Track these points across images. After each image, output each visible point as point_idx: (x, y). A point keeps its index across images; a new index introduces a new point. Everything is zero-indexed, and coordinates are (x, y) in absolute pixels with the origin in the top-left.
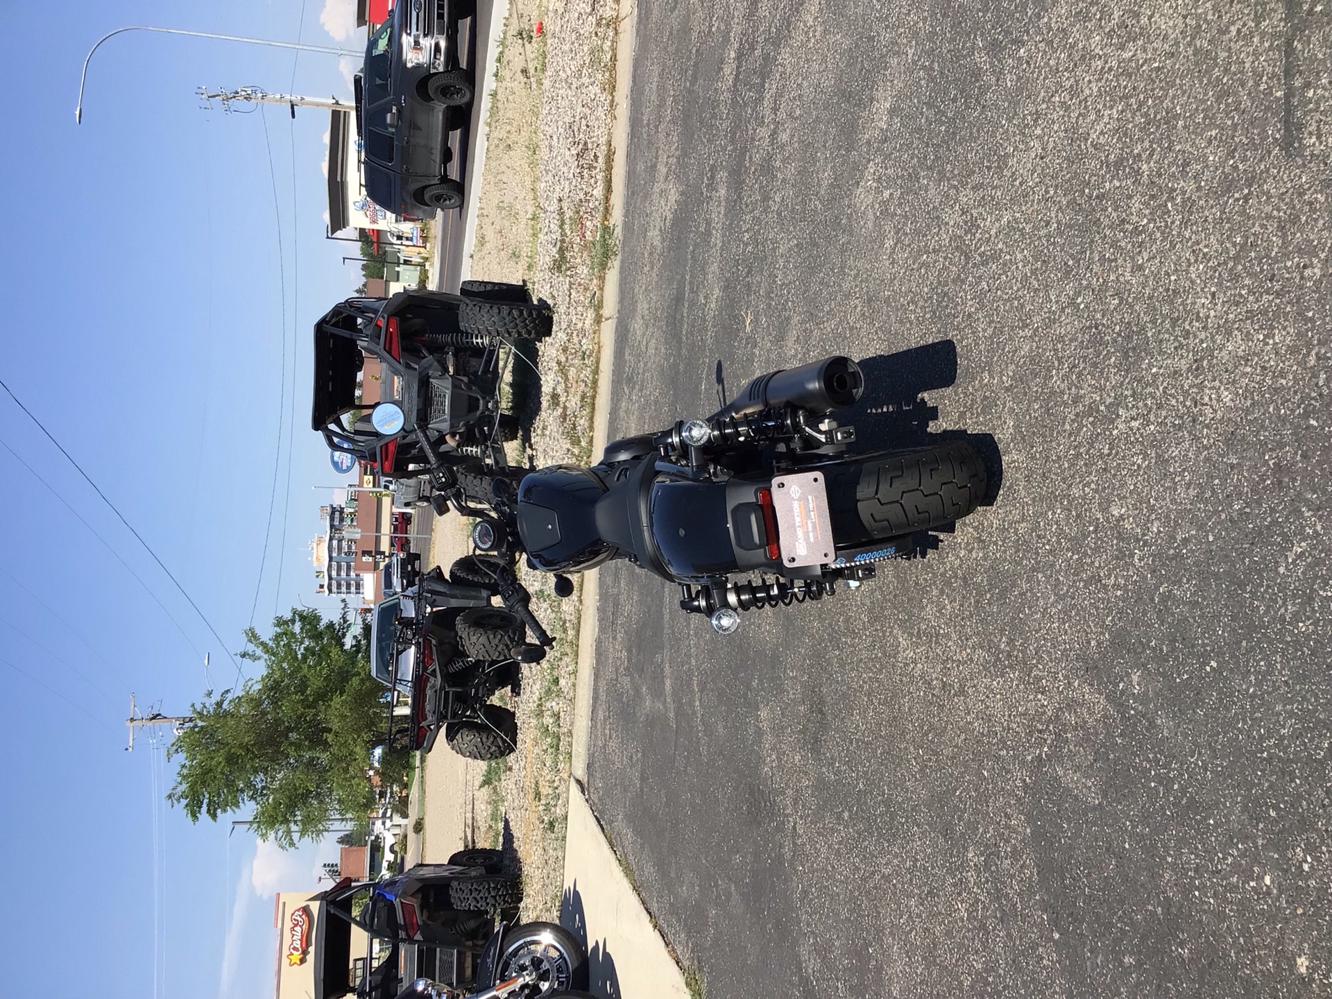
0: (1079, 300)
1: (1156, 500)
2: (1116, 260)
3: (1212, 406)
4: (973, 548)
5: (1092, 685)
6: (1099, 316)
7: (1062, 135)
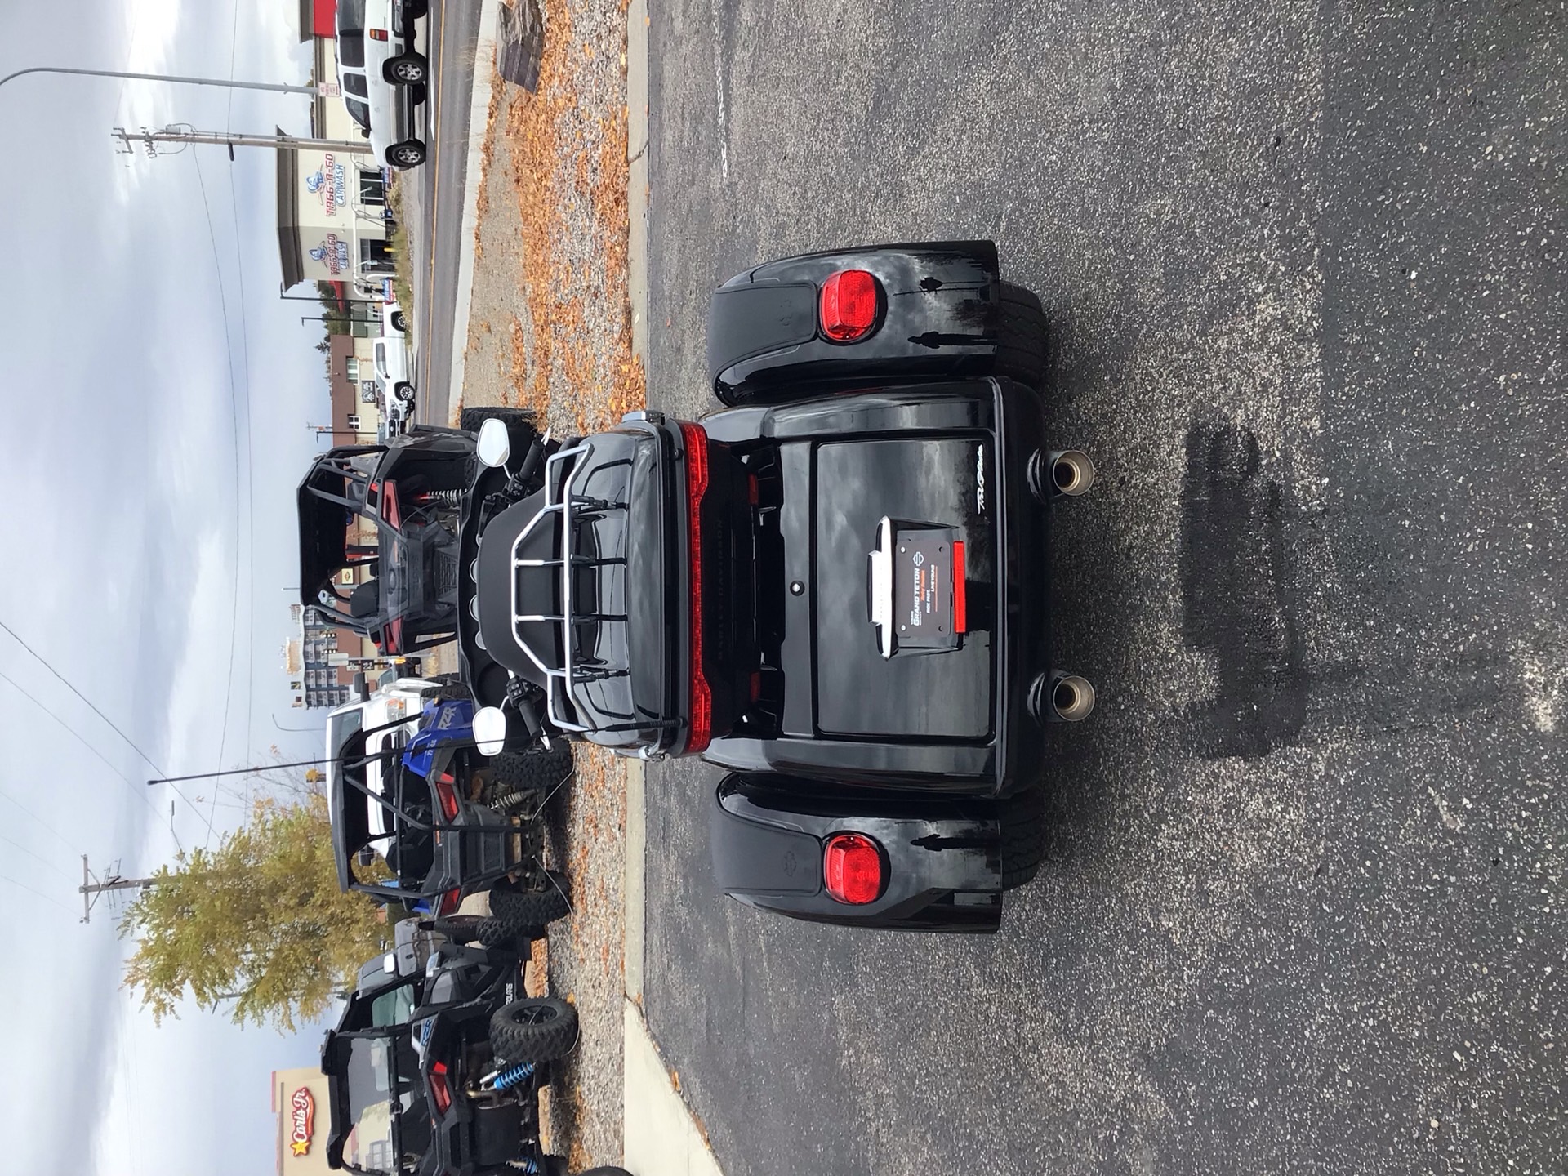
0: (1120, 699)
1: (1198, 924)
2: (1150, 676)
3: (1241, 854)
4: (1037, 907)
5: (1154, 1086)
6: (1138, 723)
7: (1095, 528)
